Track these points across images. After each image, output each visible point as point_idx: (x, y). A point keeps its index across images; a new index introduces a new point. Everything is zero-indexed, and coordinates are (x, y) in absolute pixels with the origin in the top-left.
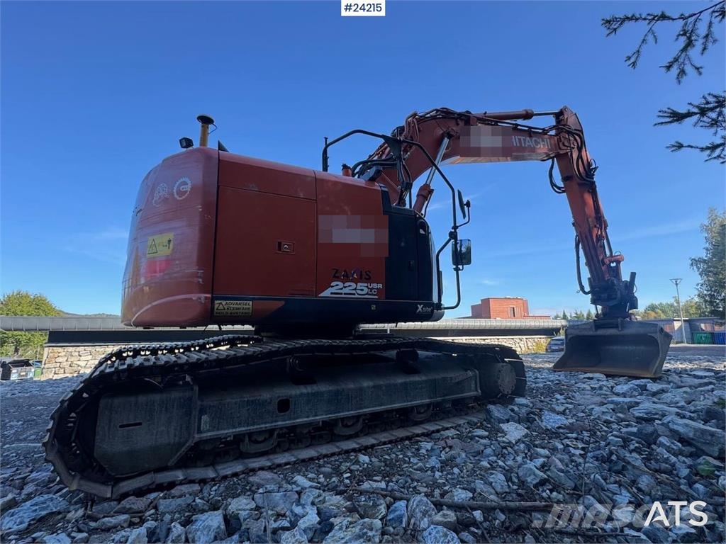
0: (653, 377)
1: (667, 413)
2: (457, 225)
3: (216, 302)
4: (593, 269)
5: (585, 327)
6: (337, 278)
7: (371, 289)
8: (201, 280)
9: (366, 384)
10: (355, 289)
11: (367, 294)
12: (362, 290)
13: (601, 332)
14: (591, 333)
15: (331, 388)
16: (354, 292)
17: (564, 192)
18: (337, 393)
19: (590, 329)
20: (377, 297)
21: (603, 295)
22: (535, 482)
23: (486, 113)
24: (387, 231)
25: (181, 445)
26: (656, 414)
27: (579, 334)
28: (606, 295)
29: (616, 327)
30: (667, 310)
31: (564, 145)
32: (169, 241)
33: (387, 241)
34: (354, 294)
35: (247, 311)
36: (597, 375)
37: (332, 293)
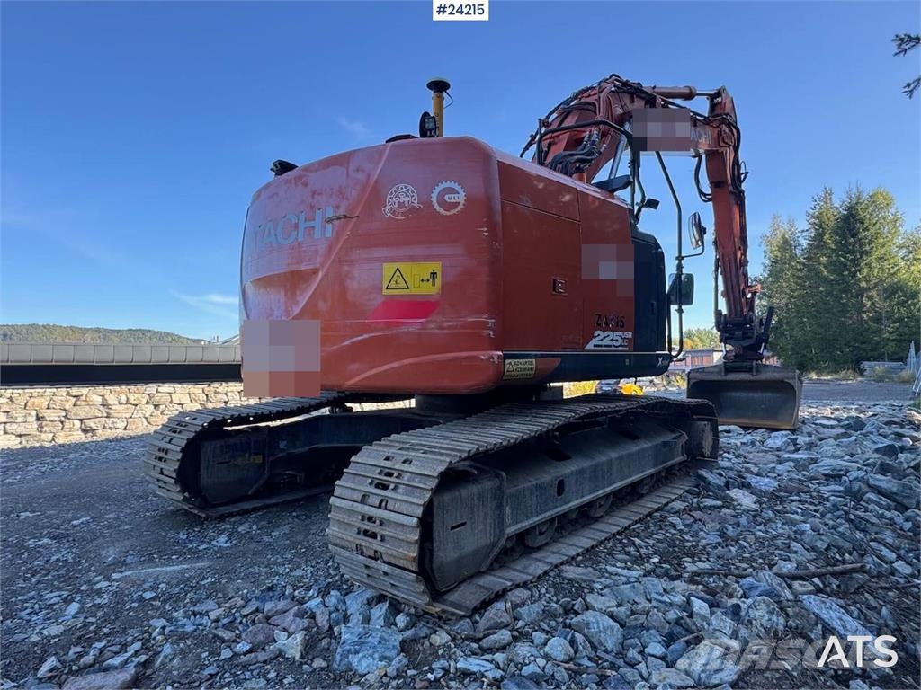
0: (792, 428)
1: (850, 469)
2: (683, 255)
3: (507, 361)
4: (732, 302)
5: (712, 370)
6: (599, 327)
7: (624, 339)
8: (491, 332)
9: (614, 455)
10: (612, 340)
11: (621, 346)
12: (617, 340)
13: (732, 377)
14: (719, 378)
15: (591, 464)
16: (610, 343)
17: (709, 200)
18: (595, 469)
19: (719, 373)
20: (627, 349)
21: (737, 333)
22: (825, 547)
23: (654, 87)
24: (632, 264)
25: (494, 545)
26: (840, 470)
27: (705, 378)
28: (741, 333)
29: (750, 370)
30: (704, 338)
31: (724, 142)
32: (434, 275)
33: (633, 278)
34: (610, 346)
35: (530, 372)
36: (732, 427)
37: (595, 346)
